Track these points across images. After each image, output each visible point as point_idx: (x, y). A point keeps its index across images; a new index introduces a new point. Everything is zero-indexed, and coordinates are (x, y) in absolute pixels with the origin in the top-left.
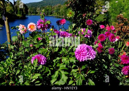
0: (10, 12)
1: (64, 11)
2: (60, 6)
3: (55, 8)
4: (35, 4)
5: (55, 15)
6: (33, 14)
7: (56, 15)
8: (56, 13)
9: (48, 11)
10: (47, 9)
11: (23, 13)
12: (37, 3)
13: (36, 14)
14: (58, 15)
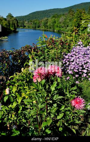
0: (5, 26)
1: (52, 24)
2: (48, 20)
3: (43, 22)
4: (21, 17)
5: (42, 29)
6: (21, 28)
7: (44, 28)
8: (44, 27)
9: (36, 24)
10: (35, 22)
11: (15, 26)
12: (23, 17)
13: (24, 27)
14: (45, 28)
